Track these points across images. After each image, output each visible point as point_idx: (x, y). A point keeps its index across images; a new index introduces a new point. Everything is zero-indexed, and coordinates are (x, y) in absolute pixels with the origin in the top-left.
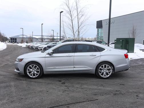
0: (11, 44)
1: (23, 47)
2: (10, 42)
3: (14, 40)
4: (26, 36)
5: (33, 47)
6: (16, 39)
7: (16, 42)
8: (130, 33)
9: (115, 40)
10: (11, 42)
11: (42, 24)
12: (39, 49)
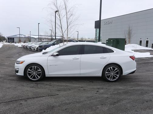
0: (9, 44)
1: (19, 46)
2: (7, 42)
3: (11, 40)
4: (24, 35)
5: (28, 47)
6: (13, 39)
7: (13, 42)
8: (126, 33)
9: (107, 41)
10: (9, 42)
11: (39, 24)
12: (32, 49)
